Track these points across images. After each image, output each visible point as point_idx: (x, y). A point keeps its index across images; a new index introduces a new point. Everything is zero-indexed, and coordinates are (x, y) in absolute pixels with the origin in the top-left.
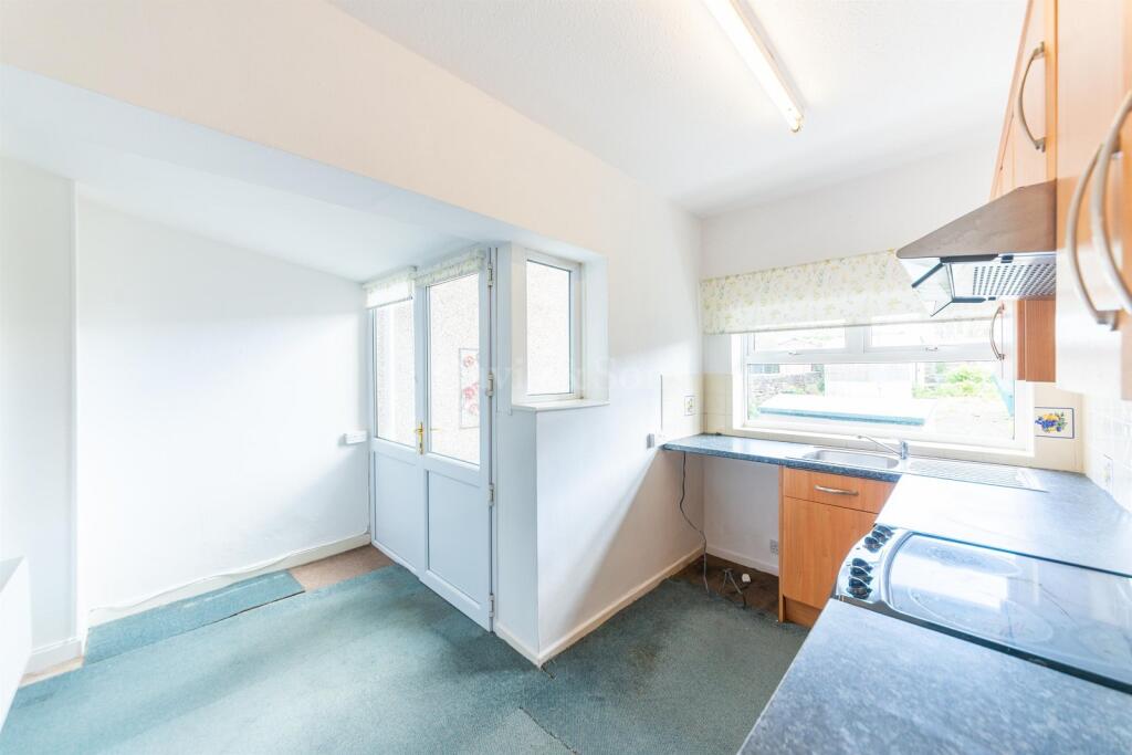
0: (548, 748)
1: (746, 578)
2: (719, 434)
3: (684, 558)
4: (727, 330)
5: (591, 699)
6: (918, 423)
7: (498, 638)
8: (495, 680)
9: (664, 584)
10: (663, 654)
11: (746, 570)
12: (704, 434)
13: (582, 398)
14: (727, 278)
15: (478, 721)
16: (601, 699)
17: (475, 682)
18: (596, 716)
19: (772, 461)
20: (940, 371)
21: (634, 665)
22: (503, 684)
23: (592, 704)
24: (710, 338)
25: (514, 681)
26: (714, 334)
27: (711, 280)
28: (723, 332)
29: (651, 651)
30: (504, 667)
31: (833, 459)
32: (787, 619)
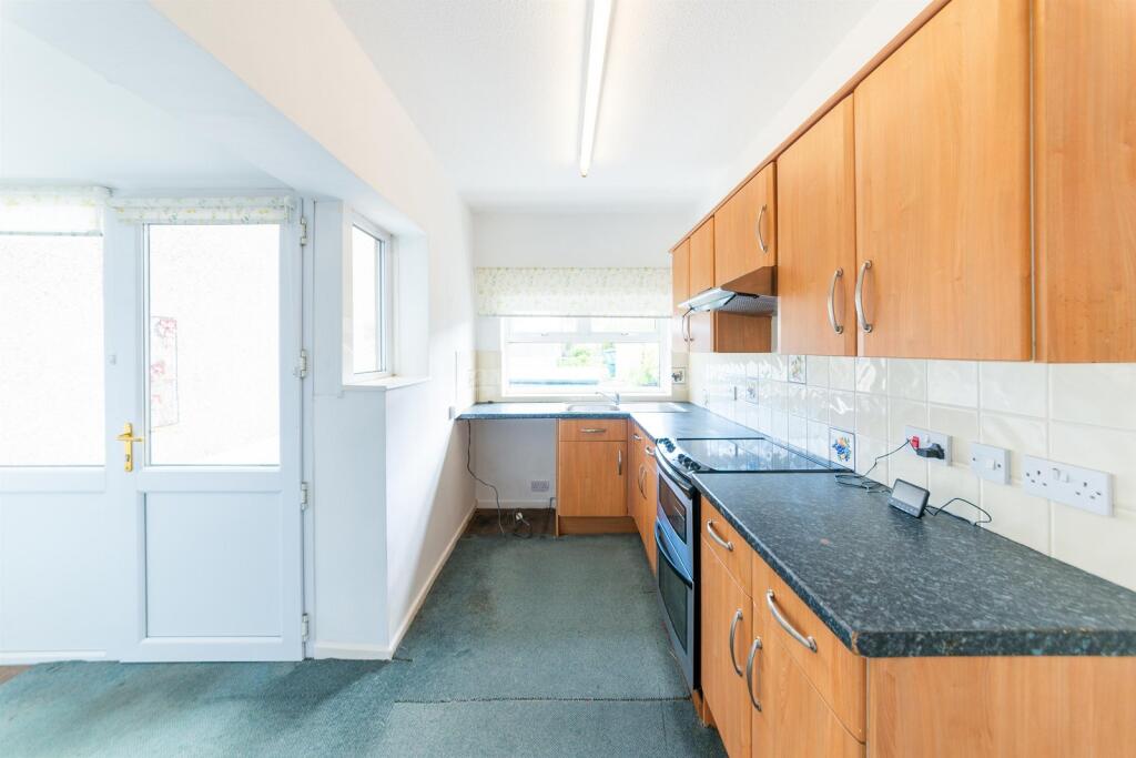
0: (448, 713)
1: (520, 516)
2: (490, 402)
3: (466, 518)
4: (498, 313)
5: (458, 656)
6: (595, 383)
7: (320, 661)
8: (347, 698)
9: (459, 544)
10: (493, 595)
11: (519, 510)
12: (477, 403)
13: (394, 375)
14: (499, 269)
15: (357, 742)
16: (467, 651)
17: (324, 713)
18: (472, 665)
19: (552, 416)
20: (568, 348)
21: (476, 613)
22: (361, 695)
23: (462, 658)
24: (484, 319)
25: (371, 684)
26: (487, 315)
27: (484, 269)
28: (494, 315)
29: (482, 598)
30: (348, 682)
31: (578, 410)
32: (560, 534)
